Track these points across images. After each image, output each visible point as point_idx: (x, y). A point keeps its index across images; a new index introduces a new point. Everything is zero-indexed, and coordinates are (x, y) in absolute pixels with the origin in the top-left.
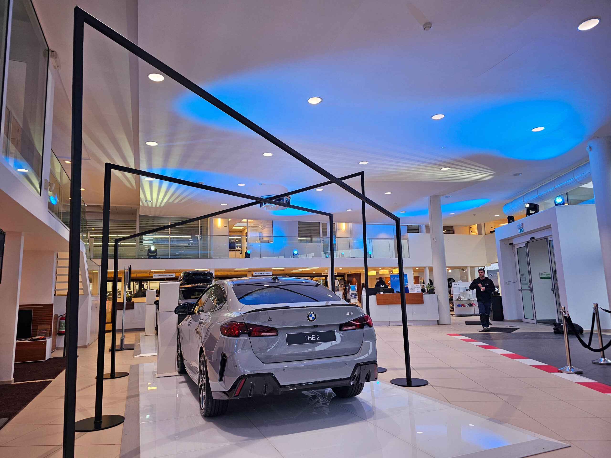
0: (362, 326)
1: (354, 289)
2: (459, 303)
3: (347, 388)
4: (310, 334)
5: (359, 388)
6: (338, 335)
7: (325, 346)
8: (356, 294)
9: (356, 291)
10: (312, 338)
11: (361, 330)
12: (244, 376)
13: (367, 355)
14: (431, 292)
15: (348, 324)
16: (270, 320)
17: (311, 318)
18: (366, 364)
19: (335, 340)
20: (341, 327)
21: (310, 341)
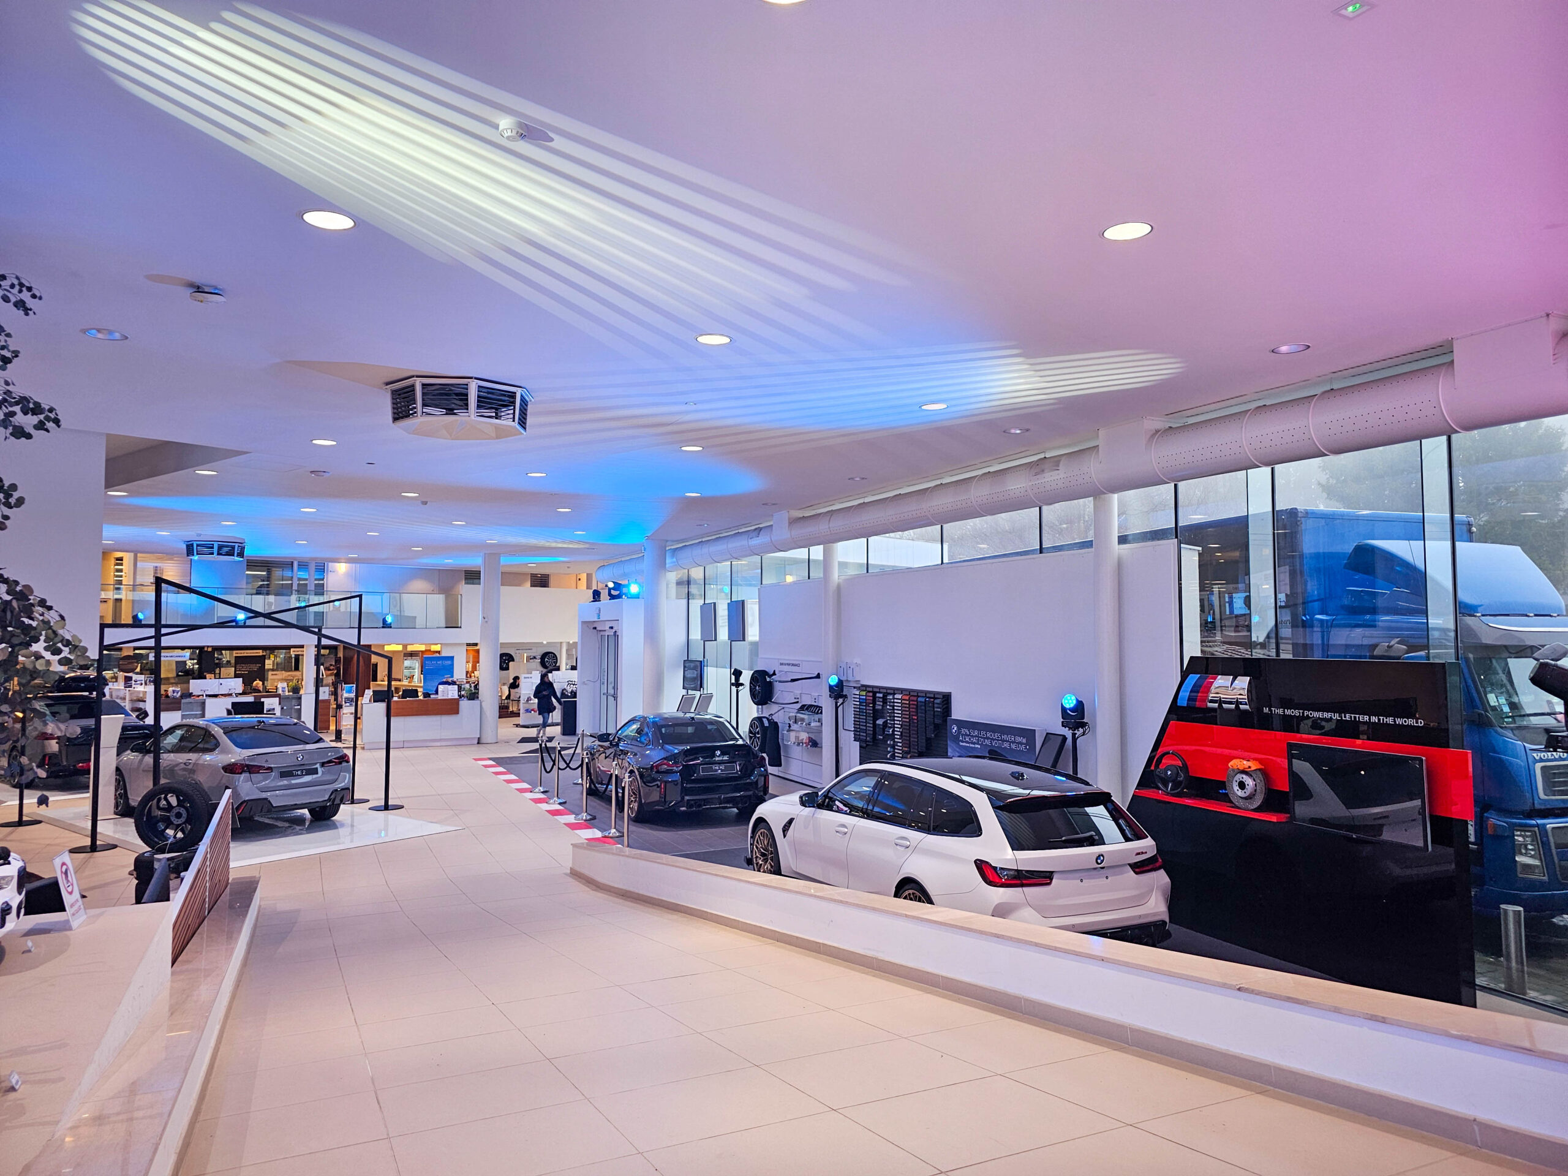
0: (340, 763)
1: (349, 692)
2: (527, 706)
3: (324, 808)
4: (297, 771)
5: (335, 810)
6: (320, 770)
7: (308, 778)
8: (353, 699)
9: (353, 695)
10: (299, 773)
11: (340, 766)
12: (245, 801)
13: (343, 784)
14: (473, 696)
15: (330, 762)
16: (267, 761)
17: (299, 759)
18: (343, 789)
19: (317, 773)
20: (323, 764)
21: (298, 775)
